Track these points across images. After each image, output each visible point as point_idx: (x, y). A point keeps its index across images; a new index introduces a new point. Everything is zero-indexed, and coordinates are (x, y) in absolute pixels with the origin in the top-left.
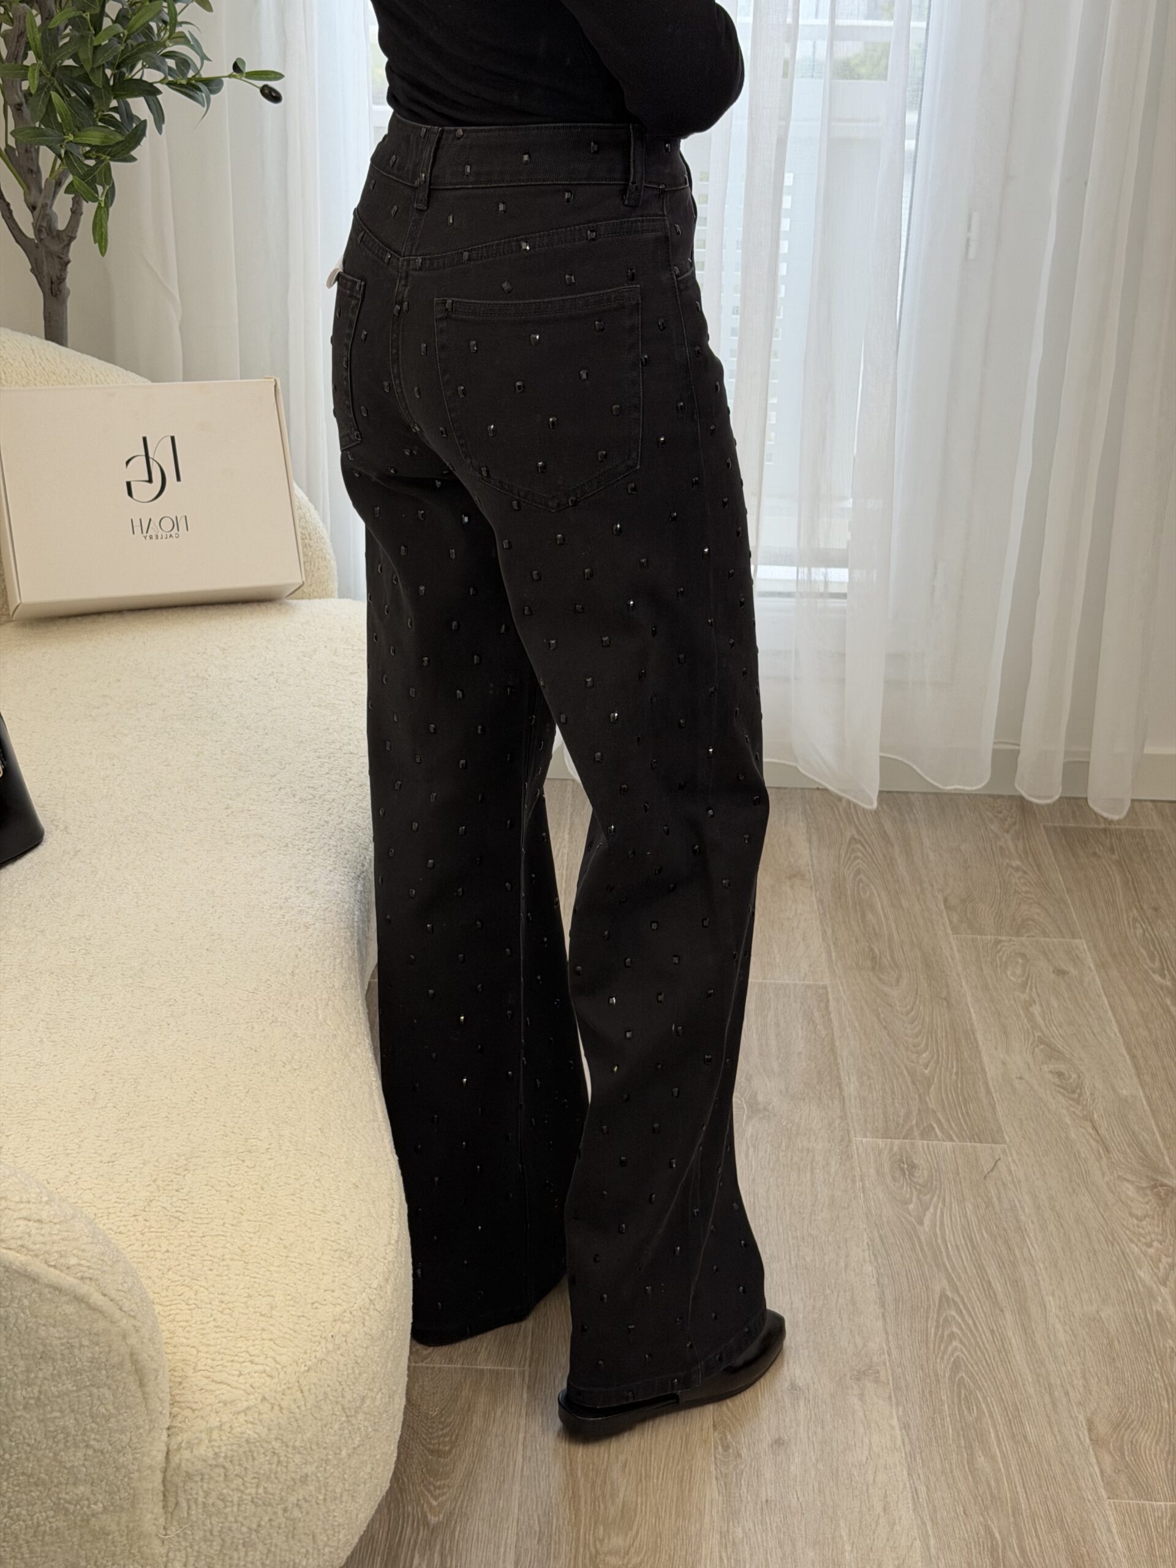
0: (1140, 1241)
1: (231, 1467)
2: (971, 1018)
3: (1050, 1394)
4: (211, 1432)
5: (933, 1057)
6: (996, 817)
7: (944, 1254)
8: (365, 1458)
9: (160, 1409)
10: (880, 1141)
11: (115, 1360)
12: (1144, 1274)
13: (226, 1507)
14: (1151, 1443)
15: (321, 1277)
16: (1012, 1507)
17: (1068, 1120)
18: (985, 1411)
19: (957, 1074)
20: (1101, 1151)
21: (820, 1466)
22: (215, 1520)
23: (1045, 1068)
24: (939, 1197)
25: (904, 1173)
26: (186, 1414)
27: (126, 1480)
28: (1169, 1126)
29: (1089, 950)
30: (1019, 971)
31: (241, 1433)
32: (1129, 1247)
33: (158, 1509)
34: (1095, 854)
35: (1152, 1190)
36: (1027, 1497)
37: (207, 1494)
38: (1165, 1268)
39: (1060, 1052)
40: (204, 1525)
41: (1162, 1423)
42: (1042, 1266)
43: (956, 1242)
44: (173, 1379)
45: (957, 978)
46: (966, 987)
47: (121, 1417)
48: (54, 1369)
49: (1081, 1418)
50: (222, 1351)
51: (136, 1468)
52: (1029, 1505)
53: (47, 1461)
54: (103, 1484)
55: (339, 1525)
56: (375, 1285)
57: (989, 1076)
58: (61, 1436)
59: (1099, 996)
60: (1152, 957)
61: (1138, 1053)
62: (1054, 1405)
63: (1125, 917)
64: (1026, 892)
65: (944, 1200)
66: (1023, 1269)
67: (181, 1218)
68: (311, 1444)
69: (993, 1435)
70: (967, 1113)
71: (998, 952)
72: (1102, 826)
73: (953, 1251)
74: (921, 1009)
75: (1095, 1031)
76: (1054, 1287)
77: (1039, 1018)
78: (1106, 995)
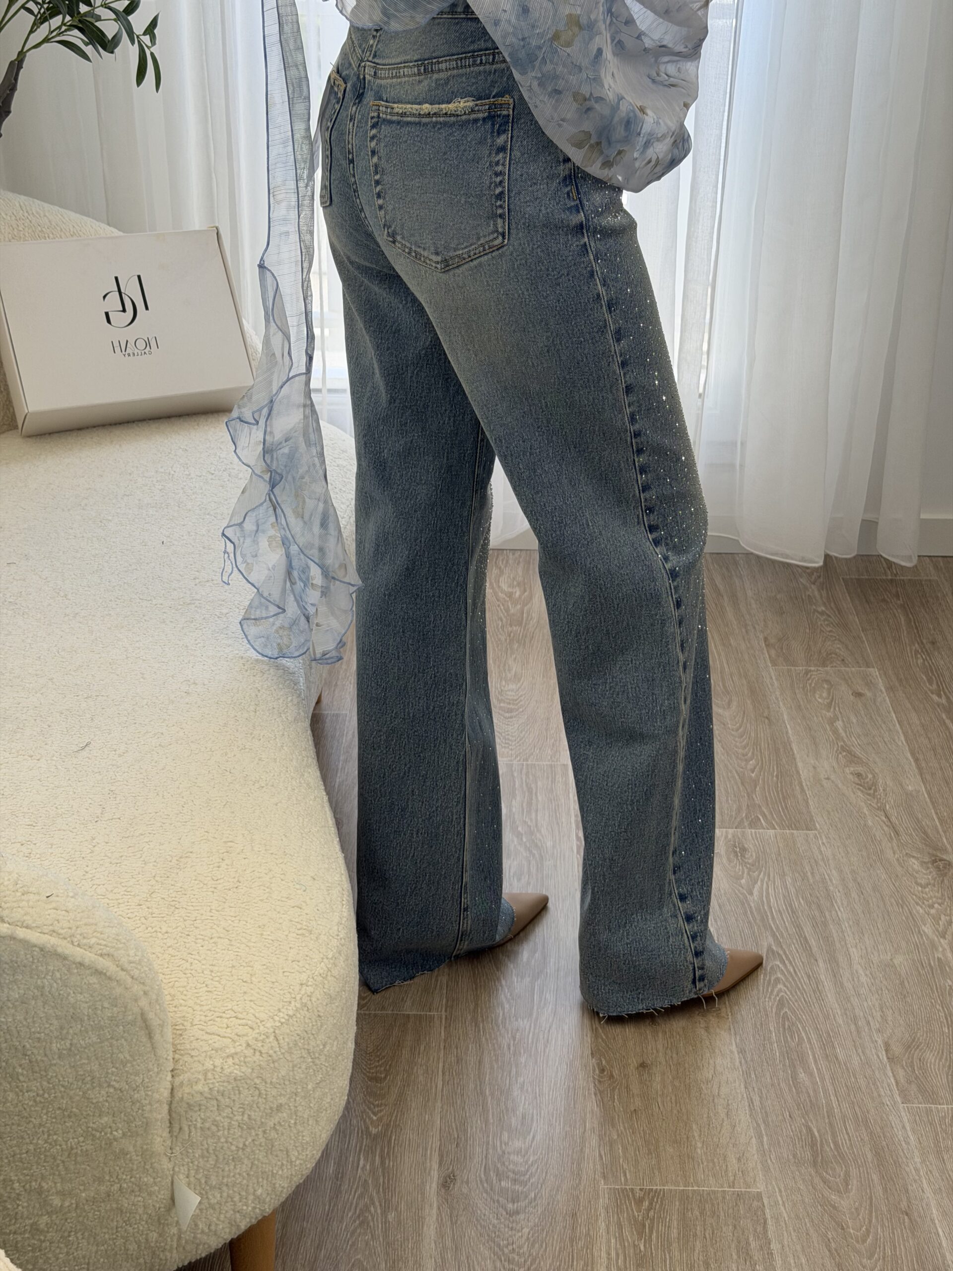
0: (923, 903)
1: (222, 1100)
2: (787, 732)
3: (856, 1024)
4: (206, 1073)
5: (758, 764)
7: (769, 917)
8: (327, 1091)
9: (165, 1056)
11: (130, 1018)
12: (927, 929)
13: (219, 1130)
14: (935, 1061)
15: (289, 950)
16: (827, 1112)
17: (865, 810)
18: (805, 1038)
19: (777, 776)
20: (892, 834)
21: (677, 1083)
22: (210, 1141)
23: (847, 770)
24: (765, 874)
25: (737, 856)
26: (186, 1059)
27: (140, 1111)
28: (945, 814)
29: (881, 677)
30: (825, 695)
31: (230, 1073)
32: (916, 909)
33: (166, 1134)
34: (884, 600)
35: (933, 864)
36: (840, 1106)
37: (204, 1121)
38: (944, 924)
39: (859, 758)
40: (202, 1145)
41: (944, 1044)
42: (847, 925)
43: (779, 909)
44: (175, 1031)
45: (775, 701)
46: (783, 708)
47: (135, 1063)
48: (82, 1026)
49: (880, 1042)
50: (212, 1009)
51: (147, 1102)
52: (841, 1110)
53: (78, 1098)
54: (122, 1115)
55: (307, 1143)
56: (330, 956)
57: (803, 778)
58: (89, 1078)
59: (889, 713)
60: (930, 681)
61: (921, 757)
62: (858, 1032)
63: (908, 648)
64: (830, 631)
65: (769, 876)
66: (831, 926)
67: (177, 906)
68: (284, 1080)
69: (811, 1057)
70: (786, 807)
71: (808, 680)
72: (890, 577)
73: (777, 914)
74: (748, 725)
75: (886, 740)
76: (858, 941)
77: (841, 731)
78: (895, 713)
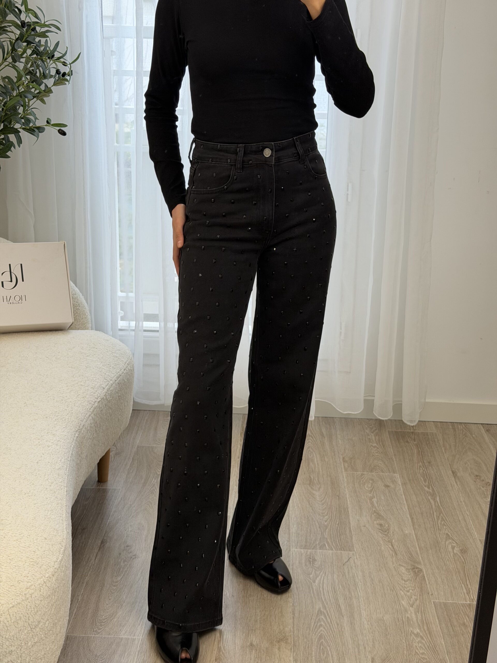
0: (404, 589)
2: (347, 503)
3: (358, 648)
5: (329, 518)
6: (369, 427)
7: (322, 594)
10: (302, 550)
12: (404, 603)
15: (23, 571)
17: (381, 542)
18: (330, 654)
19: (338, 524)
20: (394, 554)
23: (375, 522)
24: (323, 572)
25: (311, 562)
28: (423, 545)
29: (400, 478)
30: (370, 486)
32: (399, 592)
34: (407, 442)
35: (412, 570)
38: (413, 600)
39: (382, 516)
41: (403, 659)
43: (327, 589)
45: (344, 488)
46: (347, 491)
49: (369, 657)
56: (47, 576)
57: (351, 525)
59: (401, 495)
60: (425, 481)
61: (415, 518)
62: (359, 652)
63: (416, 465)
64: (377, 456)
65: (325, 573)
66: (354, 600)
70: (340, 539)
71: (362, 478)
72: (412, 431)
73: (326, 593)
74: (327, 499)
75: (398, 508)
76: (366, 607)
77: (375, 503)
78: (404, 495)
